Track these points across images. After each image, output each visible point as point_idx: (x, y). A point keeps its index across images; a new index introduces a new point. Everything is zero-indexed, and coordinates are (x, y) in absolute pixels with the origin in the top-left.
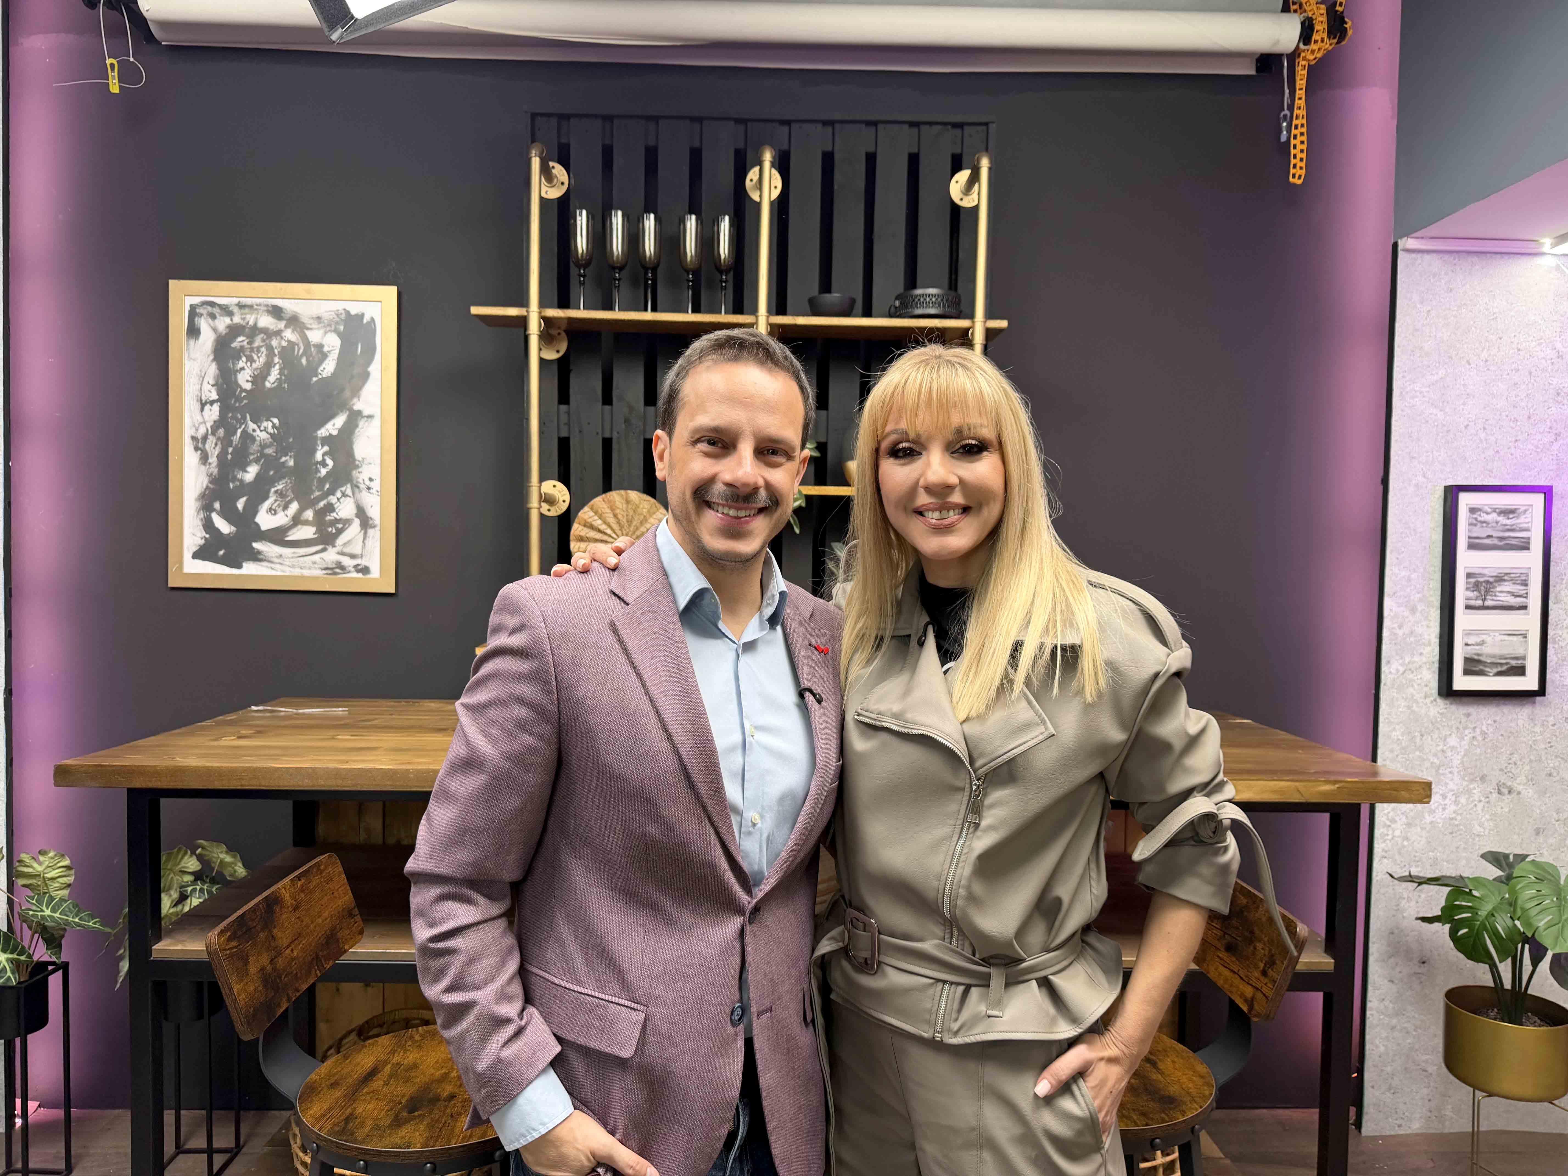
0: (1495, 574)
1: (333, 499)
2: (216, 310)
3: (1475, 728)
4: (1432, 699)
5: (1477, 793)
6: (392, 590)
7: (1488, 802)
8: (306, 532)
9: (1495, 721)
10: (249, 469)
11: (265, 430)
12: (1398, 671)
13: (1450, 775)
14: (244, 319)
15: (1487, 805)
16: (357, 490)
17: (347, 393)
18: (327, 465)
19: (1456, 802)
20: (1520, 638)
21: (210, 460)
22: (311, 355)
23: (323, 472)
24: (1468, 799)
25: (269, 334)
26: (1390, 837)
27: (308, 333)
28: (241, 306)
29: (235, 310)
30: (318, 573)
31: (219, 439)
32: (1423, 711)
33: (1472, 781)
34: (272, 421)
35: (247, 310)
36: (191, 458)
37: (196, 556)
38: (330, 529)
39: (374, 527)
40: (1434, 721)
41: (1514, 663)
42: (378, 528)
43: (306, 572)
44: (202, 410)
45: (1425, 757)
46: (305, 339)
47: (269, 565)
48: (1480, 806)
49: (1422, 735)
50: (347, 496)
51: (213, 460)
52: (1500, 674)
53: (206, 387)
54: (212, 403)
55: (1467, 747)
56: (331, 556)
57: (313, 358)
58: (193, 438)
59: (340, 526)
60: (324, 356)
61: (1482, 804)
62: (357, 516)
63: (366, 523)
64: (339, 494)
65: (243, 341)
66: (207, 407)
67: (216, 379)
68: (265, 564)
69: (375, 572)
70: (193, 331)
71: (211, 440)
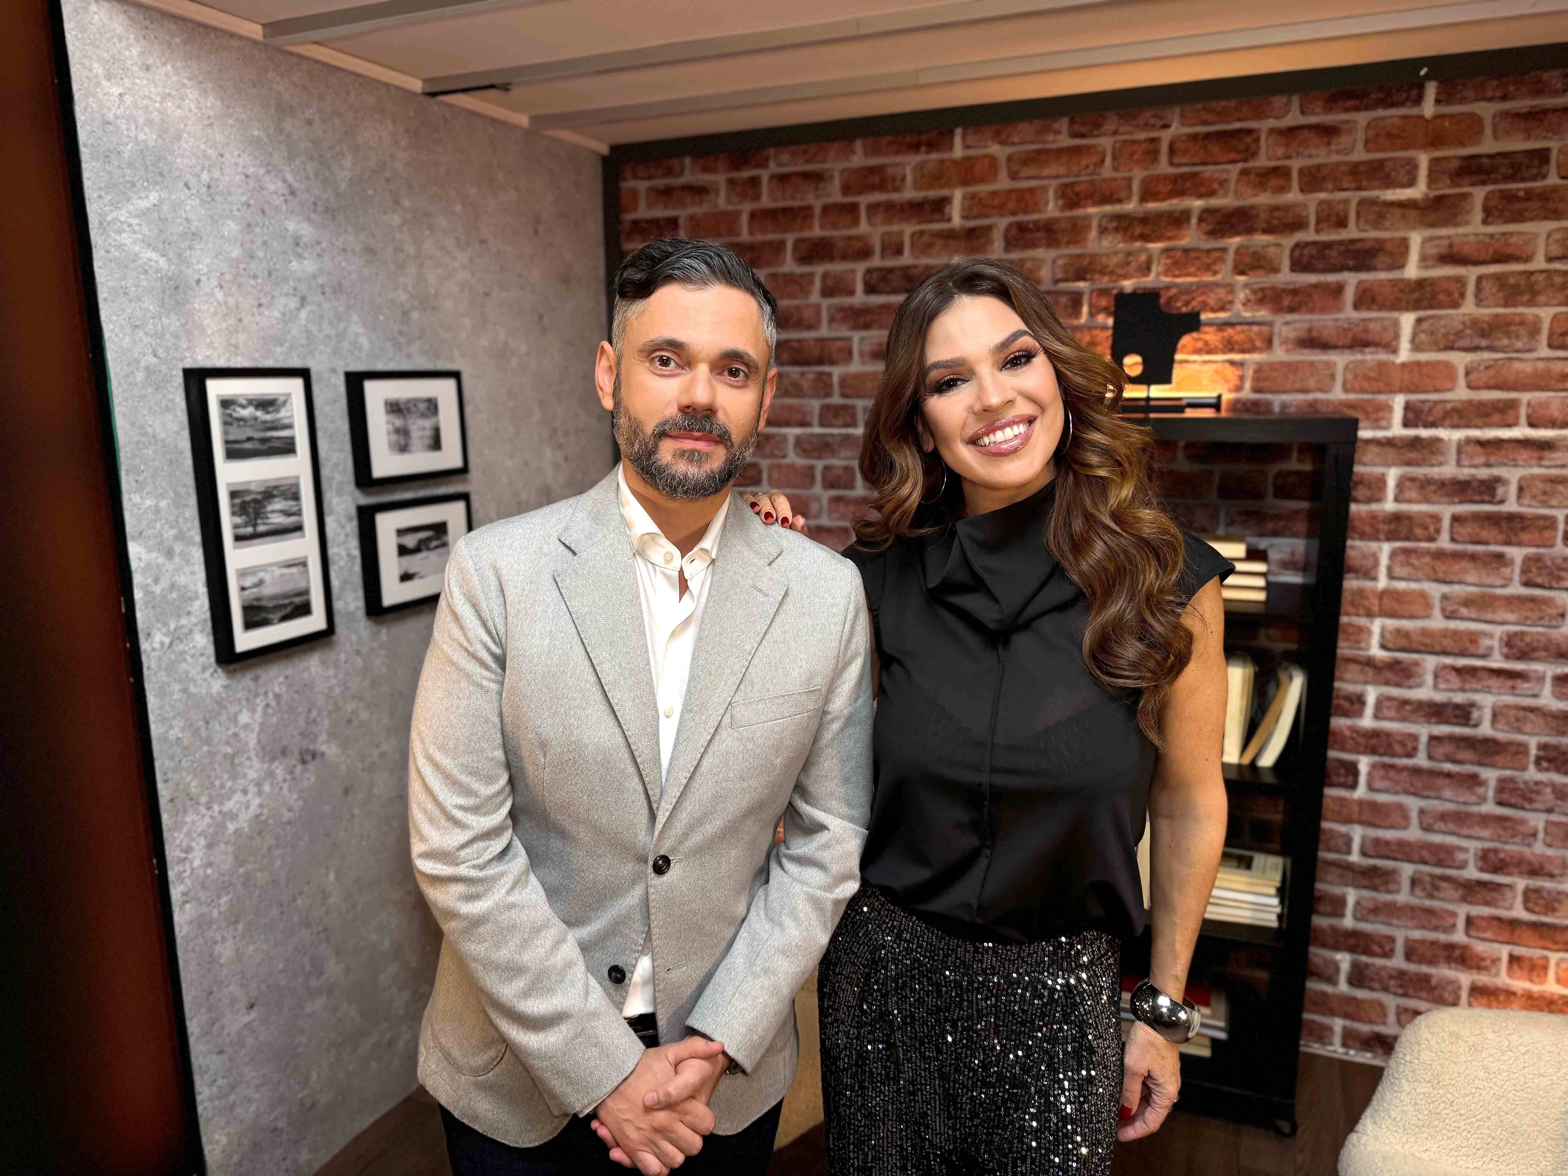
0: (262, 490)
3: (266, 692)
4: (210, 672)
5: (280, 772)
7: (294, 778)
9: (287, 677)
12: (161, 643)
13: (248, 763)
15: (292, 783)
19: (260, 793)
20: (297, 568)
24: (272, 784)
32: (204, 691)
33: (273, 759)
40: (218, 698)
41: (295, 601)
48: (285, 786)
52: (283, 619)
55: (261, 720)
61: (287, 783)
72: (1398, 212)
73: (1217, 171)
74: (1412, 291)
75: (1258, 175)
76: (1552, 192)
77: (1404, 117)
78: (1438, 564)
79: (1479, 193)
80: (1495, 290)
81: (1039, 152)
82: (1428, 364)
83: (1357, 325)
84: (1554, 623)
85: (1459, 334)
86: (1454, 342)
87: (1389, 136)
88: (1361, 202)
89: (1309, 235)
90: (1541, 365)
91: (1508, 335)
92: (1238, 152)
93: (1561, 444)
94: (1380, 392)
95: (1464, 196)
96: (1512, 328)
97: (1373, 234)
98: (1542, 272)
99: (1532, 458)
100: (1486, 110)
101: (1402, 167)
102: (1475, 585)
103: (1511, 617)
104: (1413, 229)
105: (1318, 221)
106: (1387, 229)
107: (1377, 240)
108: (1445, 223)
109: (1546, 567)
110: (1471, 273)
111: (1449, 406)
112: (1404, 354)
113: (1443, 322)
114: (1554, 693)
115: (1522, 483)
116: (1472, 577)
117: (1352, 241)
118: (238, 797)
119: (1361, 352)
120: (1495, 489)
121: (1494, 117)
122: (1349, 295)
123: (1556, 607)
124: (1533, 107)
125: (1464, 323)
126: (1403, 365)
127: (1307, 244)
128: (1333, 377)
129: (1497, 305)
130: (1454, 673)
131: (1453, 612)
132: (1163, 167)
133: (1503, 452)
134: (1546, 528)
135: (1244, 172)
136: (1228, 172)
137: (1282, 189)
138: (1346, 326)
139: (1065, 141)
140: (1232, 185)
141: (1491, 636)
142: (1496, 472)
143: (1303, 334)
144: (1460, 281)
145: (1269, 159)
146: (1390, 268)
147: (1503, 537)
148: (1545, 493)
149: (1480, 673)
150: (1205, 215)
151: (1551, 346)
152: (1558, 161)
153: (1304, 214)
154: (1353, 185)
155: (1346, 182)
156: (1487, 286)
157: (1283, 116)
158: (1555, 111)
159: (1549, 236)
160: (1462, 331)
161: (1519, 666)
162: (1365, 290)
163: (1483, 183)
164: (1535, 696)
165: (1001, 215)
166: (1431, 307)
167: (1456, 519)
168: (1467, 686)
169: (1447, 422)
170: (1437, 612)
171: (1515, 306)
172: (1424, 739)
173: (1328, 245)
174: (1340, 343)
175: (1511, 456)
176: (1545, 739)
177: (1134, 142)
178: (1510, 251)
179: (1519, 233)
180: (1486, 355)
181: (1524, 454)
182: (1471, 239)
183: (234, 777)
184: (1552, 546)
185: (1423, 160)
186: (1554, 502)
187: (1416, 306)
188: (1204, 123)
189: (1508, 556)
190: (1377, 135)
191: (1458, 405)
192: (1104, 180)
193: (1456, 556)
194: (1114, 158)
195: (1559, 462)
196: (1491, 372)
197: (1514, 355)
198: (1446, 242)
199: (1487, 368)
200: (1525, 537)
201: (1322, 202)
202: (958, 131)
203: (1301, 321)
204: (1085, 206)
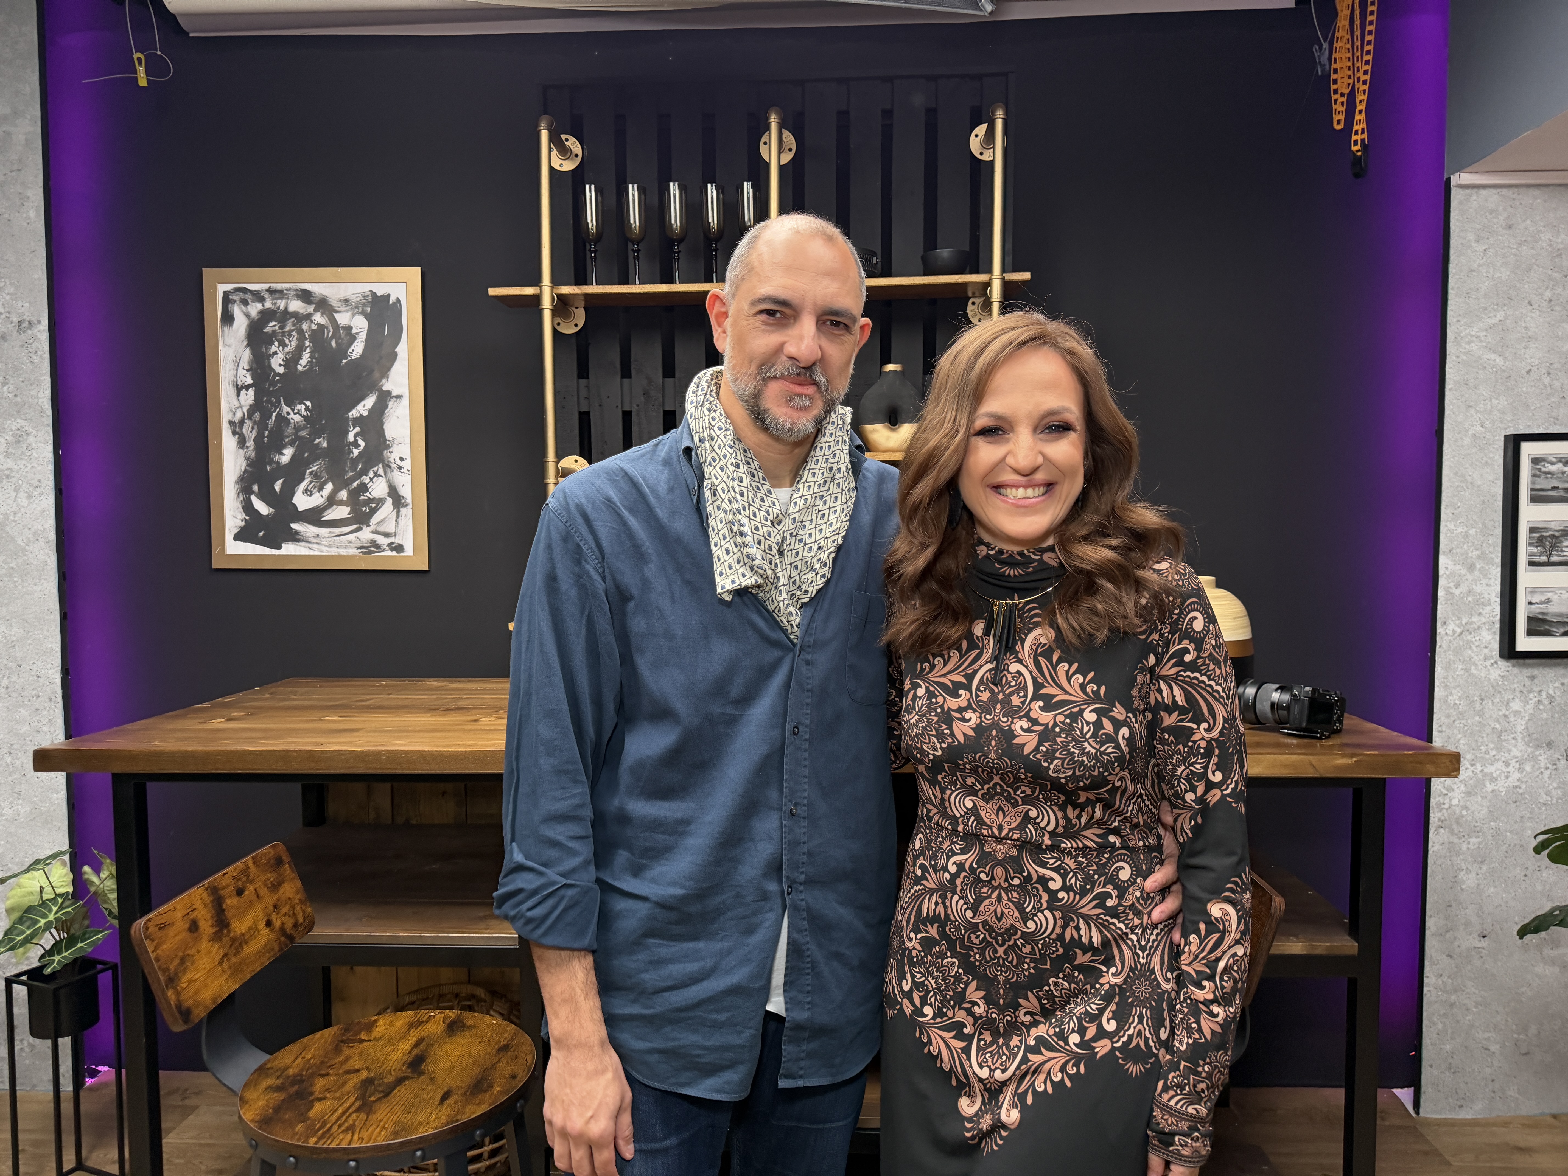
0: (1560, 528)
1: (366, 479)
2: (248, 297)
3: (1540, 691)
4: (1492, 661)
5: (1543, 760)
6: (426, 568)
7: (1556, 769)
8: (341, 512)
10: (285, 451)
11: (299, 413)
12: (1454, 631)
13: (1514, 742)
14: (275, 304)
15: (1554, 772)
16: (388, 471)
17: (376, 374)
18: (360, 446)
19: (1520, 770)
21: (248, 444)
22: (340, 337)
23: (356, 452)
24: (1533, 766)
25: (299, 318)
26: (1446, 806)
27: (336, 315)
28: (271, 291)
29: (267, 295)
30: (353, 551)
31: (255, 423)
33: (1538, 747)
34: (305, 404)
35: (277, 295)
36: (229, 442)
37: (238, 537)
38: (364, 509)
39: (407, 505)
40: (1495, 684)
42: (410, 507)
43: (343, 552)
44: (238, 395)
45: (1485, 723)
46: (333, 321)
47: (307, 545)
49: (1482, 700)
50: (380, 476)
51: (250, 443)
53: (242, 372)
54: (247, 387)
55: (1531, 711)
56: (366, 535)
57: (342, 339)
58: (231, 423)
59: (374, 505)
60: (353, 338)
61: (1548, 772)
62: (389, 495)
63: (398, 501)
64: (371, 474)
65: (275, 326)
66: (243, 392)
67: (251, 363)
68: (303, 544)
69: (409, 551)
70: (228, 318)
71: (248, 424)
183: (1499, 749)
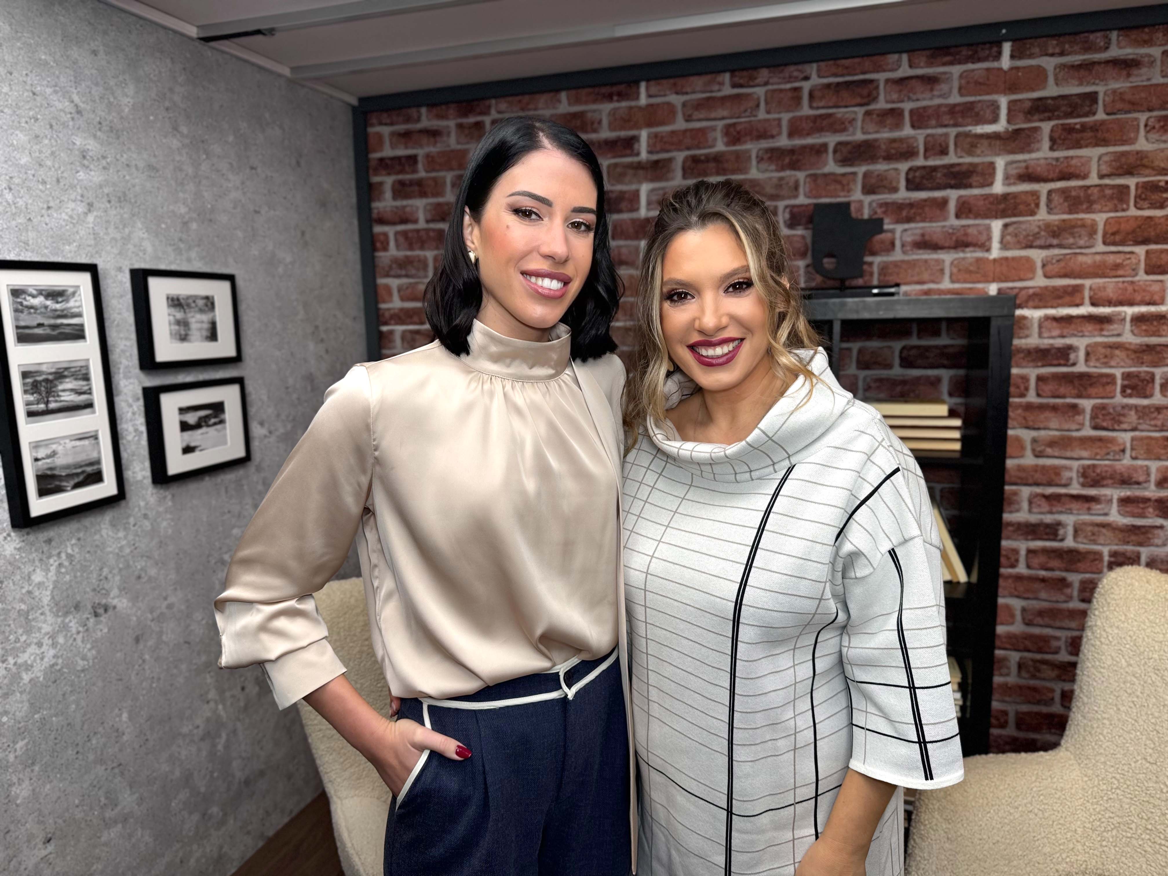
0: (53, 370)
3: (59, 553)
4: (5, 534)
5: (73, 625)
7: (87, 630)
13: (42, 617)
15: (85, 635)
19: (54, 645)
20: (92, 441)
24: (66, 636)
33: (67, 614)
40: (12, 560)
41: (89, 469)
45: (10, 607)
48: (79, 638)
52: (78, 486)
61: (81, 635)
72: (985, 142)
73: (847, 113)
74: (999, 203)
75: (878, 115)
76: (1101, 125)
77: (988, 70)
78: (1027, 414)
79: (1046, 127)
80: (1061, 200)
81: (708, 99)
82: (1014, 259)
83: (959, 230)
84: (1117, 457)
85: (1036, 236)
86: (1032, 241)
87: (977, 83)
88: (957, 136)
89: (920, 162)
90: (1098, 258)
91: (1073, 235)
92: (862, 97)
93: (1116, 318)
94: (979, 282)
95: (1036, 129)
96: (1076, 230)
97: (968, 160)
98: (1096, 186)
99: (1095, 330)
100: (1049, 63)
101: (988, 107)
102: (1057, 430)
103: (1085, 454)
104: (998, 155)
105: (926, 150)
106: (979, 156)
107: (971, 164)
108: (1022, 151)
109: (1110, 414)
110: (1043, 188)
111: (1031, 291)
112: (995, 252)
113: (1023, 226)
114: (1119, 512)
115: (1089, 349)
116: (1054, 423)
117: (952, 166)
118: (33, 649)
119: (963, 251)
120: (1068, 354)
121: (1055, 69)
122: (952, 207)
123: (1119, 445)
124: (1084, 60)
125: (1039, 227)
126: (995, 260)
127: (919, 168)
128: (942, 271)
129: (1063, 213)
130: (1043, 500)
131: (1040, 452)
132: (806, 111)
133: (1073, 326)
134: (1108, 383)
135: (868, 113)
136: (855, 113)
137: (898, 125)
138: (951, 231)
139: (728, 90)
140: (859, 123)
141: (1070, 469)
142: (1068, 341)
143: (918, 238)
144: (1035, 195)
145: (887, 102)
146: (982, 186)
147: (1075, 392)
148: (1106, 357)
149: (1063, 499)
150: (839, 147)
151: (1105, 243)
152: (1104, 101)
153: (915, 145)
154: (951, 122)
155: (946, 119)
156: (1055, 197)
157: (896, 70)
158: (1099, 63)
159: (1100, 158)
160: (1038, 233)
161: (1092, 492)
162: (964, 203)
163: (1049, 119)
164: (1106, 514)
165: (680, 150)
166: (1015, 215)
167: (1040, 379)
168: (1054, 510)
169: (1031, 303)
170: (1029, 452)
171: (1077, 213)
172: (1023, 553)
173: (934, 169)
174: (947, 245)
175: (1080, 329)
176: (1115, 548)
177: (781, 91)
178: (1072, 170)
179: (1077, 157)
180: (1056, 251)
181: (1089, 327)
182: (1042, 162)
183: (28, 631)
184: (1112, 397)
185: (1003, 101)
186: (1113, 363)
187: (1003, 214)
188: (835, 75)
189: (1081, 406)
190: (968, 83)
191: (1038, 290)
192: (760, 121)
193: (1042, 407)
194: (767, 103)
195: (1115, 332)
196: (1062, 264)
197: (1078, 251)
198: (1023, 165)
199: (1058, 261)
200: (1092, 391)
201: (928, 136)
202: (643, 85)
203: (916, 228)
204: (745, 142)
